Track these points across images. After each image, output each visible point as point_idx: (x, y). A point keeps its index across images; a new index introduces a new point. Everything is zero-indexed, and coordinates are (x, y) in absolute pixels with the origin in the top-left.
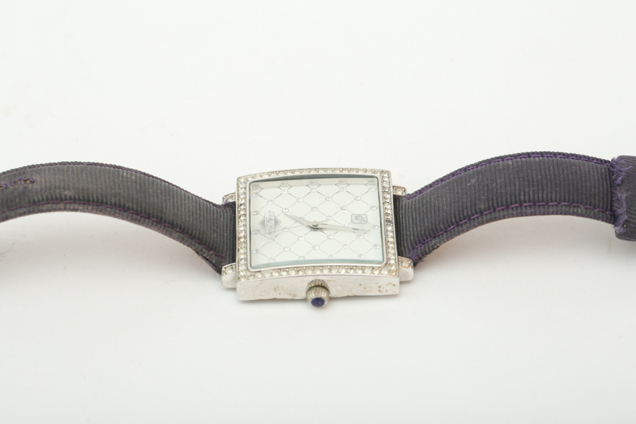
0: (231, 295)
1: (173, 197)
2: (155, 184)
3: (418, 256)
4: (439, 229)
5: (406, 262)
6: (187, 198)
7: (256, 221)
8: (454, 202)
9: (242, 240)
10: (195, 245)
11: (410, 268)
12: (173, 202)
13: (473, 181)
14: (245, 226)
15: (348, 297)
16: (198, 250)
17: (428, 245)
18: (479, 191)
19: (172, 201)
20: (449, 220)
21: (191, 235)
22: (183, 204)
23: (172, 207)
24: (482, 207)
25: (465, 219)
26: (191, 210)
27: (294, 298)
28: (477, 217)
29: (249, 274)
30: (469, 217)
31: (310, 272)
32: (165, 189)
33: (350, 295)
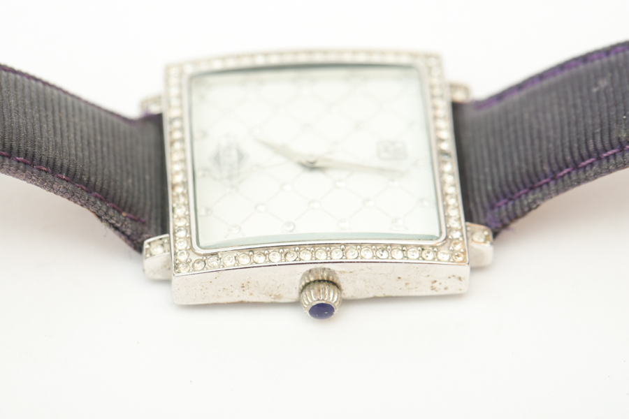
0: (160, 292)
1: (53, 113)
2: (20, 87)
3: (501, 221)
4: (541, 175)
5: (480, 233)
6: (77, 111)
7: (204, 152)
8: (569, 124)
9: (179, 190)
10: (95, 203)
11: (488, 245)
12: (54, 122)
13: (603, 83)
14: (184, 161)
15: (375, 299)
16: (100, 213)
17: (521, 202)
18: (616, 105)
19: (50, 119)
20: (560, 157)
21: (87, 185)
22: (71, 125)
23: (51, 132)
24: (624, 135)
25: (590, 157)
26: (86, 136)
27: (277, 301)
28: (614, 155)
29: (194, 258)
30: (598, 154)
31: (306, 257)
32: (38, 96)
33: (380, 294)
